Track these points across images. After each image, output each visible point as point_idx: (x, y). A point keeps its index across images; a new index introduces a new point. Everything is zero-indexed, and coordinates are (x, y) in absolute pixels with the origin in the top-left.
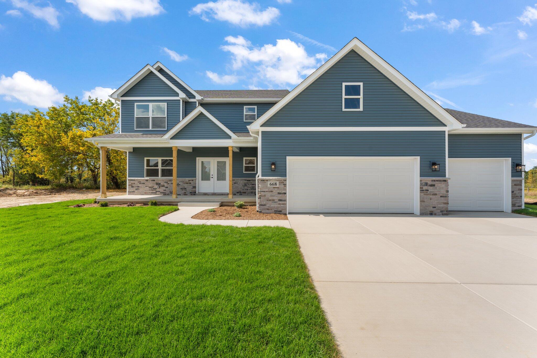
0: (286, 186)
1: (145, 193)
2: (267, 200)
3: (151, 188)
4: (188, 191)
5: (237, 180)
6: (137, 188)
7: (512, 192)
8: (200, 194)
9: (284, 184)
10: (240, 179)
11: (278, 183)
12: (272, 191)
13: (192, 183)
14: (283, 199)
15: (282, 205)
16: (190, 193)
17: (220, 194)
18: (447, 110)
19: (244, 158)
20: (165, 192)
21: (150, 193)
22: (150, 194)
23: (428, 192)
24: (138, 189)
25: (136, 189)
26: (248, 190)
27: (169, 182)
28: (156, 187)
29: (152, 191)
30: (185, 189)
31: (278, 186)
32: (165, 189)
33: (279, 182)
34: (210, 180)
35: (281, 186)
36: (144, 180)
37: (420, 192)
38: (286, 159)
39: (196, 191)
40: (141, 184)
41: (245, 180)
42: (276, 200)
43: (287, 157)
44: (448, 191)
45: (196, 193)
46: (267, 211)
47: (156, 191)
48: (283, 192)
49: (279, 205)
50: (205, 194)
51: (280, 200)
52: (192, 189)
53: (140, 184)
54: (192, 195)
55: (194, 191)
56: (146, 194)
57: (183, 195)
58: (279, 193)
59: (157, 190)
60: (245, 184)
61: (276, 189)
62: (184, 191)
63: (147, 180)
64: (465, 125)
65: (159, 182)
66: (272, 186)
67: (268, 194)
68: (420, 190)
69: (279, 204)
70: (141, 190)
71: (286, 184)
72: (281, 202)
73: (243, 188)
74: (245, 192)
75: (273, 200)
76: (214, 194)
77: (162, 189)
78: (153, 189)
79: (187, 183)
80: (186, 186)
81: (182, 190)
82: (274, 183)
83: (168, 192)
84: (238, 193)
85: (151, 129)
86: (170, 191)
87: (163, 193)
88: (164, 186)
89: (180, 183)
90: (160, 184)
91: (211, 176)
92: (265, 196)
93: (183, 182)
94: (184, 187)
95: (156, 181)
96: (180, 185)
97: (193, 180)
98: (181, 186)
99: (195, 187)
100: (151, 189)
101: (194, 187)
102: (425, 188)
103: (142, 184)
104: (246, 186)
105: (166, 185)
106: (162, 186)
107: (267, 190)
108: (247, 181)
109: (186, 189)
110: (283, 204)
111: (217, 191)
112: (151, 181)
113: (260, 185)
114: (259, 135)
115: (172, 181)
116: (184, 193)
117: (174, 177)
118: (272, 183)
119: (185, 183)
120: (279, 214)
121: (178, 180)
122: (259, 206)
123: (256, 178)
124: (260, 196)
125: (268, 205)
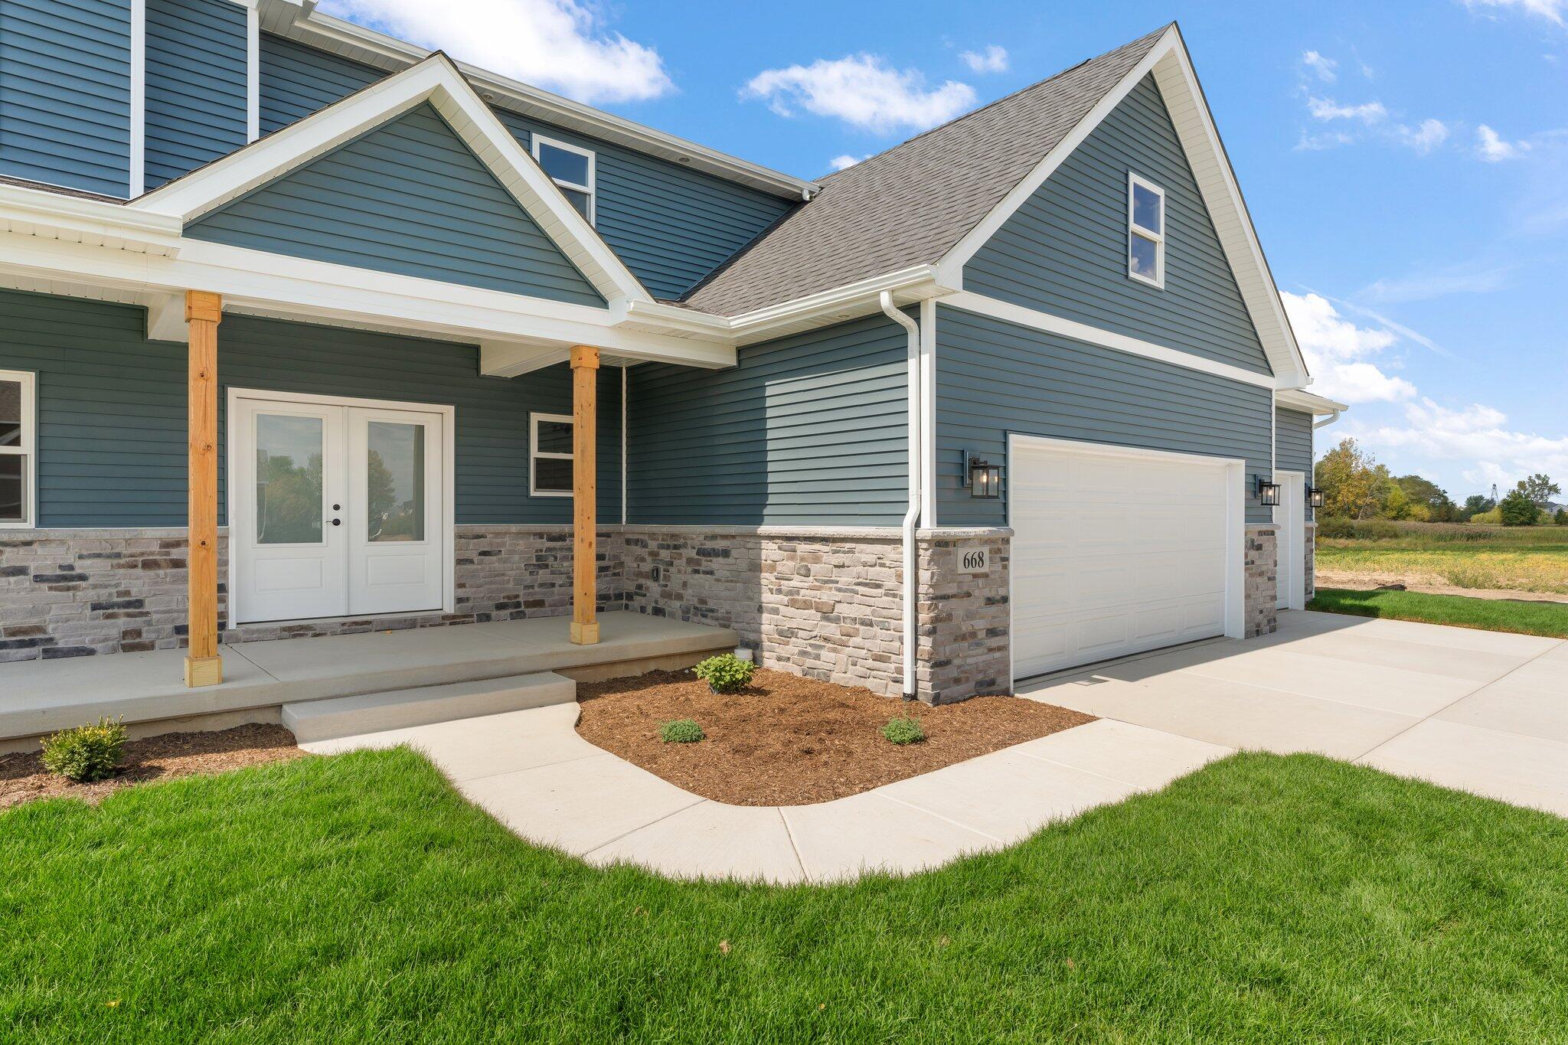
0: (1005, 567)
2: (956, 639)
4: (155, 617)
5: (497, 534)
7: (1305, 557)
8: (258, 631)
9: (1003, 560)
10: (514, 528)
11: (986, 550)
12: (969, 595)
14: (997, 624)
15: (997, 654)
16: (179, 631)
17: (399, 621)
19: (535, 418)
23: (1254, 567)
26: (556, 589)
30: (128, 605)
31: (985, 569)
33: (990, 552)
34: (317, 537)
35: (995, 567)
37: (1243, 569)
38: (1005, 444)
41: (541, 536)
42: (980, 635)
43: (1013, 438)
44: (1276, 564)
45: (224, 625)
46: (955, 689)
48: (1002, 592)
49: (990, 656)
50: (297, 631)
51: (992, 632)
57: (114, 650)
58: (990, 602)
60: (539, 558)
61: (981, 582)
62: (123, 623)
66: (970, 570)
67: (959, 610)
68: (1244, 563)
69: (991, 650)
71: (1007, 560)
72: (995, 642)
73: (528, 579)
74: (537, 597)
75: (973, 634)
76: (356, 623)
79: (148, 565)
80: (138, 583)
81: (109, 617)
82: (976, 556)
84: (500, 607)
89: (88, 562)
91: (328, 514)
92: (949, 617)
93: (118, 555)
94: (127, 593)
96: (82, 578)
98: (95, 587)
99: (222, 588)
101: (208, 589)
102: (1251, 554)
104: (546, 566)
107: (954, 589)
108: (551, 538)
109: (139, 603)
110: (1000, 648)
111: (363, 606)
113: (935, 569)
114: (918, 320)
115: (8, 549)
116: (125, 634)
117: (30, 522)
118: (969, 557)
119: (135, 566)
120: (990, 694)
121: (62, 542)
122: (924, 670)
123: (906, 531)
124: (935, 620)
125: (956, 662)
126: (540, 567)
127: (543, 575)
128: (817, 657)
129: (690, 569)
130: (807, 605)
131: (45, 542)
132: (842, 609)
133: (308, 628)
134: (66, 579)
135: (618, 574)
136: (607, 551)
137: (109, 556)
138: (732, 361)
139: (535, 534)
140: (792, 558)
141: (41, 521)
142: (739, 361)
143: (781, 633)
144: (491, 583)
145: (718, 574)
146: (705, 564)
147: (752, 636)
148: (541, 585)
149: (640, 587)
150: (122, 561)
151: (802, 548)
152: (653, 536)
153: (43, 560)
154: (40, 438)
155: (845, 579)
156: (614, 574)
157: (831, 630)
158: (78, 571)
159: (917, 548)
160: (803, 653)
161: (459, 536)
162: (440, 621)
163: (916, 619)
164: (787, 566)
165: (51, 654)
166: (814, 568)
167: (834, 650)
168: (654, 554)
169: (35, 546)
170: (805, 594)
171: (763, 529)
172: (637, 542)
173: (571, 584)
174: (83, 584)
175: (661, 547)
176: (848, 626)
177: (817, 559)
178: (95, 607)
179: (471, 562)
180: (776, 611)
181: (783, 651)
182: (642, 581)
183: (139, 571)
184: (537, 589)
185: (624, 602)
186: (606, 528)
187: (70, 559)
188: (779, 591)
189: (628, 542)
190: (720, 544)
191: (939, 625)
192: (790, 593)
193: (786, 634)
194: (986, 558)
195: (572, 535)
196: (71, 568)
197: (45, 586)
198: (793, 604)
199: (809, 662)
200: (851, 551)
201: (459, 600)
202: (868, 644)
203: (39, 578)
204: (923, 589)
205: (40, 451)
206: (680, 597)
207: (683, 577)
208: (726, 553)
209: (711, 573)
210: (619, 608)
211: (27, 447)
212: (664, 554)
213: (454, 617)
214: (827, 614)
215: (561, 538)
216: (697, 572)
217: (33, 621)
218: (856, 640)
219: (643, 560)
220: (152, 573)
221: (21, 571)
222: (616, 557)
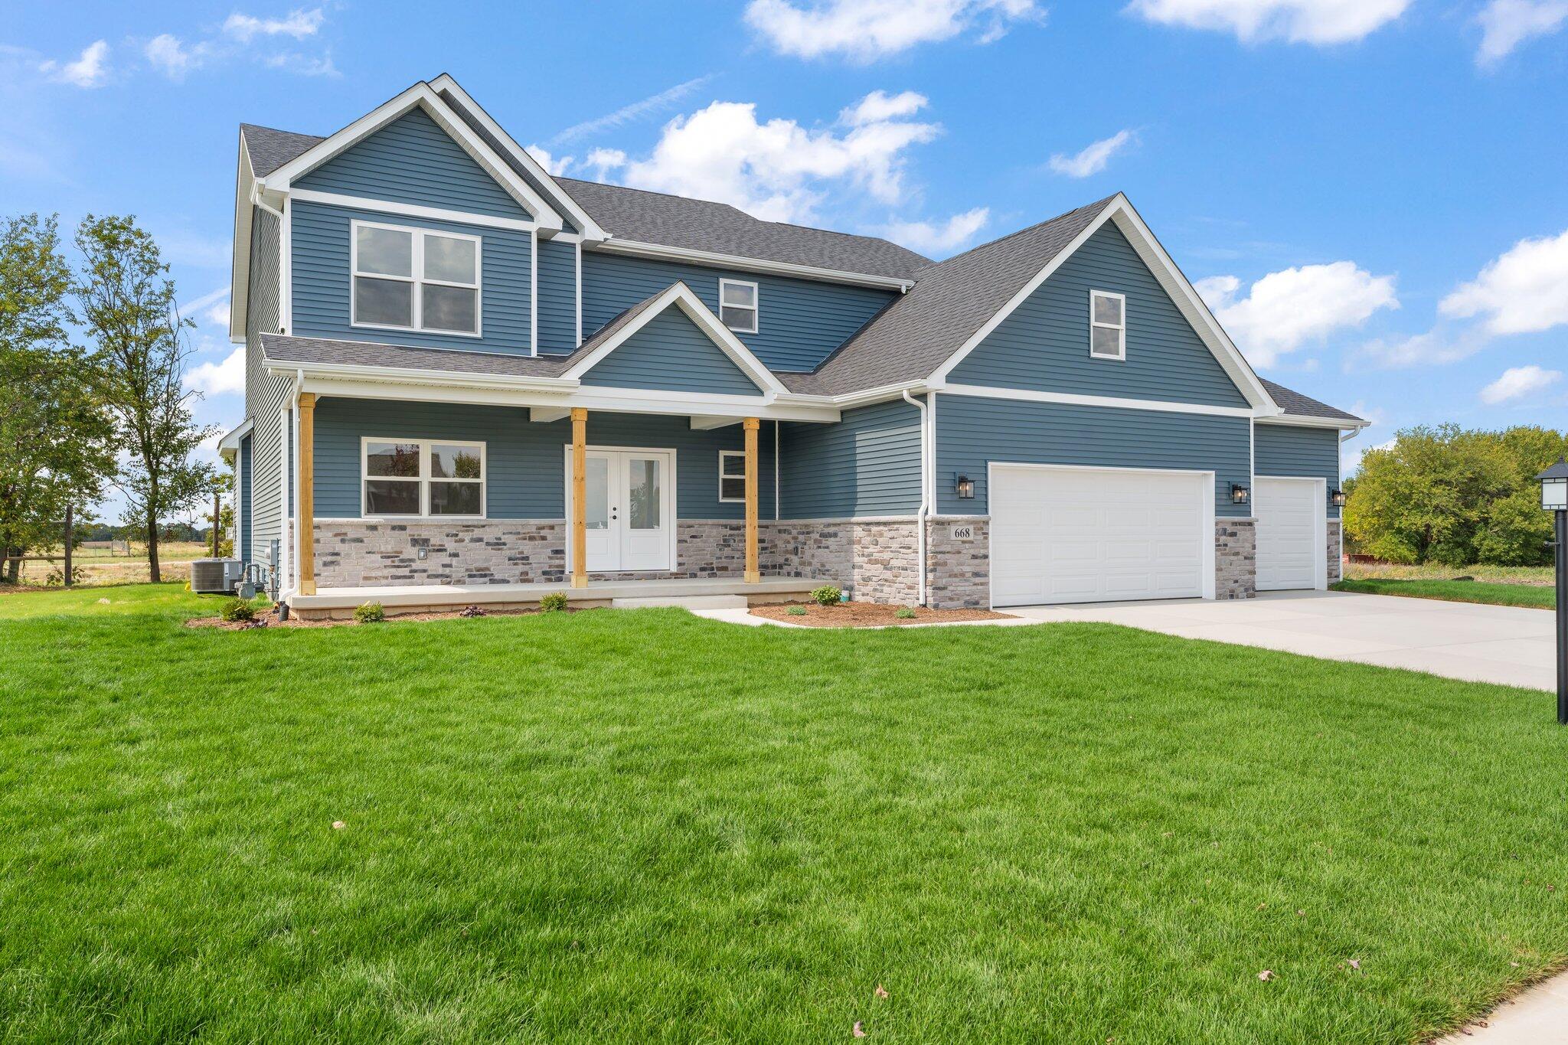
0: (986, 538)
1: (366, 578)
2: (950, 576)
3: (389, 557)
4: (534, 566)
5: (701, 525)
6: (330, 558)
7: (1328, 548)
9: (984, 534)
10: (710, 521)
11: (971, 528)
12: (959, 553)
13: (549, 537)
14: (982, 570)
15: (980, 587)
16: (544, 573)
17: (648, 575)
18: (1263, 382)
19: (722, 454)
20: (447, 571)
21: (387, 578)
22: (384, 582)
23: (1227, 548)
24: (332, 563)
25: (325, 564)
26: (735, 560)
27: (461, 535)
28: (410, 552)
29: (394, 570)
30: (523, 558)
31: (971, 538)
32: (447, 560)
33: (975, 529)
34: (605, 525)
35: (978, 537)
36: (359, 526)
37: (1216, 550)
38: (986, 468)
39: (563, 566)
40: (346, 546)
41: (726, 526)
42: (967, 575)
43: (990, 464)
44: (1254, 547)
45: (563, 572)
46: (950, 604)
47: (411, 571)
48: (983, 552)
49: (975, 587)
51: (976, 574)
52: (550, 558)
53: (343, 541)
54: (550, 580)
55: (557, 566)
56: (370, 582)
57: (517, 582)
58: (974, 557)
59: (415, 566)
60: (725, 541)
61: (967, 545)
62: (521, 568)
63: (373, 528)
64: (1283, 410)
65: (425, 535)
66: (960, 538)
67: (952, 560)
68: (1217, 546)
69: (975, 584)
70: (345, 566)
71: (987, 534)
72: (978, 580)
73: (719, 553)
74: (724, 564)
75: (962, 575)
76: (626, 574)
77: (435, 563)
78: (396, 564)
79: (532, 538)
80: (527, 548)
81: (515, 564)
82: (964, 531)
83: (457, 571)
84: (702, 569)
85: (417, 326)
86: (467, 570)
87: (442, 575)
88: (445, 550)
89: (506, 536)
90: (426, 541)
91: (611, 513)
92: (945, 564)
93: (519, 533)
94: (522, 553)
95: (408, 531)
96: (504, 544)
97: (552, 528)
98: (510, 549)
99: (562, 552)
100: (388, 562)
101: (557, 552)
102: (1223, 539)
103: (353, 544)
104: (729, 546)
105: (451, 545)
106: (434, 551)
107: (948, 548)
109: (527, 558)
110: (982, 584)
111: (628, 566)
112: (389, 531)
113: (935, 537)
114: (926, 403)
115: (476, 529)
116: (522, 573)
117: (484, 517)
118: (959, 531)
119: (525, 539)
120: (975, 609)
121: (497, 526)
122: (929, 591)
123: (920, 517)
124: (935, 564)
125: (950, 588)
126: (725, 546)
127: (727, 551)
128: (882, 591)
129: (815, 546)
130: (876, 562)
131: (490, 525)
132: (894, 563)
133: (602, 576)
134: (498, 544)
135: (774, 552)
136: (766, 537)
137: (515, 534)
138: (839, 420)
139: (722, 526)
140: (869, 535)
141: (488, 517)
142: (842, 419)
143: (864, 579)
144: (697, 555)
145: (831, 548)
146: (824, 542)
147: (849, 583)
148: (726, 557)
149: (787, 560)
150: (520, 536)
151: (874, 529)
152: (794, 526)
153: (489, 535)
154: (488, 474)
155: (895, 545)
156: (771, 552)
157: (888, 575)
158: (503, 541)
159: (926, 526)
160: (875, 590)
161: (679, 526)
162: (669, 576)
163: (926, 564)
164: (867, 540)
165: (493, 581)
166: (880, 540)
167: (890, 586)
168: (795, 538)
169: (486, 528)
170: (876, 556)
171: (855, 519)
172: (785, 531)
173: (744, 558)
174: (505, 547)
175: (799, 533)
176: (895, 571)
177: (881, 535)
178: (510, 559)
179: (686, 542)
180: (861, 567)
181: (865, 590)
182: (788, 556)
183: (527, 542)
184: (723, 560)
185: (777, 570)
186: (765, 522)
187: (500, 535)
188: (863, 555)
189: (780, 531)
190: (832, 530)
191: (938, 568)
192: (868, 556)
193: (867, 580)
194: (971, 532)
195: (744, 527)
196: (500, 539)
197: (490, 547)
198: (870, 562)
199: (878, 594)
200: (897, 529)
201: (680, 564)
202: (905, 581)
203: (488, 544)
204: (929, 548)
205: (488, 480)
206: (810, 564)
207: (812, 551)
208: (835, 535)
209: (827, 547)
210: (774, 574)
211: (483, 479)
212: (801, 538)
213: (677, 574)
214: (886, 566)
215: (738, 528)
216: (819, 547)
217: (485, 565)
218: (900, 579)
219: (789, 542)
220: (533, 543)
221: (480, 540)
222: (772, 541)
